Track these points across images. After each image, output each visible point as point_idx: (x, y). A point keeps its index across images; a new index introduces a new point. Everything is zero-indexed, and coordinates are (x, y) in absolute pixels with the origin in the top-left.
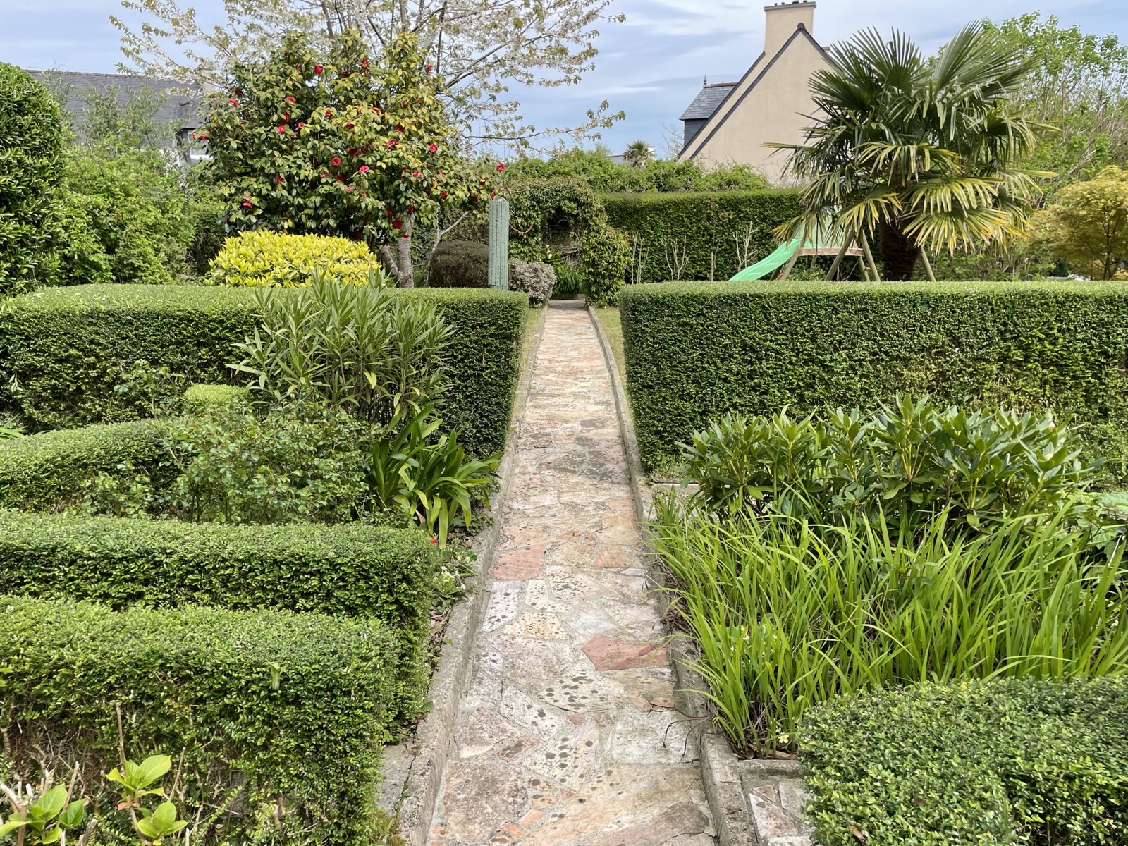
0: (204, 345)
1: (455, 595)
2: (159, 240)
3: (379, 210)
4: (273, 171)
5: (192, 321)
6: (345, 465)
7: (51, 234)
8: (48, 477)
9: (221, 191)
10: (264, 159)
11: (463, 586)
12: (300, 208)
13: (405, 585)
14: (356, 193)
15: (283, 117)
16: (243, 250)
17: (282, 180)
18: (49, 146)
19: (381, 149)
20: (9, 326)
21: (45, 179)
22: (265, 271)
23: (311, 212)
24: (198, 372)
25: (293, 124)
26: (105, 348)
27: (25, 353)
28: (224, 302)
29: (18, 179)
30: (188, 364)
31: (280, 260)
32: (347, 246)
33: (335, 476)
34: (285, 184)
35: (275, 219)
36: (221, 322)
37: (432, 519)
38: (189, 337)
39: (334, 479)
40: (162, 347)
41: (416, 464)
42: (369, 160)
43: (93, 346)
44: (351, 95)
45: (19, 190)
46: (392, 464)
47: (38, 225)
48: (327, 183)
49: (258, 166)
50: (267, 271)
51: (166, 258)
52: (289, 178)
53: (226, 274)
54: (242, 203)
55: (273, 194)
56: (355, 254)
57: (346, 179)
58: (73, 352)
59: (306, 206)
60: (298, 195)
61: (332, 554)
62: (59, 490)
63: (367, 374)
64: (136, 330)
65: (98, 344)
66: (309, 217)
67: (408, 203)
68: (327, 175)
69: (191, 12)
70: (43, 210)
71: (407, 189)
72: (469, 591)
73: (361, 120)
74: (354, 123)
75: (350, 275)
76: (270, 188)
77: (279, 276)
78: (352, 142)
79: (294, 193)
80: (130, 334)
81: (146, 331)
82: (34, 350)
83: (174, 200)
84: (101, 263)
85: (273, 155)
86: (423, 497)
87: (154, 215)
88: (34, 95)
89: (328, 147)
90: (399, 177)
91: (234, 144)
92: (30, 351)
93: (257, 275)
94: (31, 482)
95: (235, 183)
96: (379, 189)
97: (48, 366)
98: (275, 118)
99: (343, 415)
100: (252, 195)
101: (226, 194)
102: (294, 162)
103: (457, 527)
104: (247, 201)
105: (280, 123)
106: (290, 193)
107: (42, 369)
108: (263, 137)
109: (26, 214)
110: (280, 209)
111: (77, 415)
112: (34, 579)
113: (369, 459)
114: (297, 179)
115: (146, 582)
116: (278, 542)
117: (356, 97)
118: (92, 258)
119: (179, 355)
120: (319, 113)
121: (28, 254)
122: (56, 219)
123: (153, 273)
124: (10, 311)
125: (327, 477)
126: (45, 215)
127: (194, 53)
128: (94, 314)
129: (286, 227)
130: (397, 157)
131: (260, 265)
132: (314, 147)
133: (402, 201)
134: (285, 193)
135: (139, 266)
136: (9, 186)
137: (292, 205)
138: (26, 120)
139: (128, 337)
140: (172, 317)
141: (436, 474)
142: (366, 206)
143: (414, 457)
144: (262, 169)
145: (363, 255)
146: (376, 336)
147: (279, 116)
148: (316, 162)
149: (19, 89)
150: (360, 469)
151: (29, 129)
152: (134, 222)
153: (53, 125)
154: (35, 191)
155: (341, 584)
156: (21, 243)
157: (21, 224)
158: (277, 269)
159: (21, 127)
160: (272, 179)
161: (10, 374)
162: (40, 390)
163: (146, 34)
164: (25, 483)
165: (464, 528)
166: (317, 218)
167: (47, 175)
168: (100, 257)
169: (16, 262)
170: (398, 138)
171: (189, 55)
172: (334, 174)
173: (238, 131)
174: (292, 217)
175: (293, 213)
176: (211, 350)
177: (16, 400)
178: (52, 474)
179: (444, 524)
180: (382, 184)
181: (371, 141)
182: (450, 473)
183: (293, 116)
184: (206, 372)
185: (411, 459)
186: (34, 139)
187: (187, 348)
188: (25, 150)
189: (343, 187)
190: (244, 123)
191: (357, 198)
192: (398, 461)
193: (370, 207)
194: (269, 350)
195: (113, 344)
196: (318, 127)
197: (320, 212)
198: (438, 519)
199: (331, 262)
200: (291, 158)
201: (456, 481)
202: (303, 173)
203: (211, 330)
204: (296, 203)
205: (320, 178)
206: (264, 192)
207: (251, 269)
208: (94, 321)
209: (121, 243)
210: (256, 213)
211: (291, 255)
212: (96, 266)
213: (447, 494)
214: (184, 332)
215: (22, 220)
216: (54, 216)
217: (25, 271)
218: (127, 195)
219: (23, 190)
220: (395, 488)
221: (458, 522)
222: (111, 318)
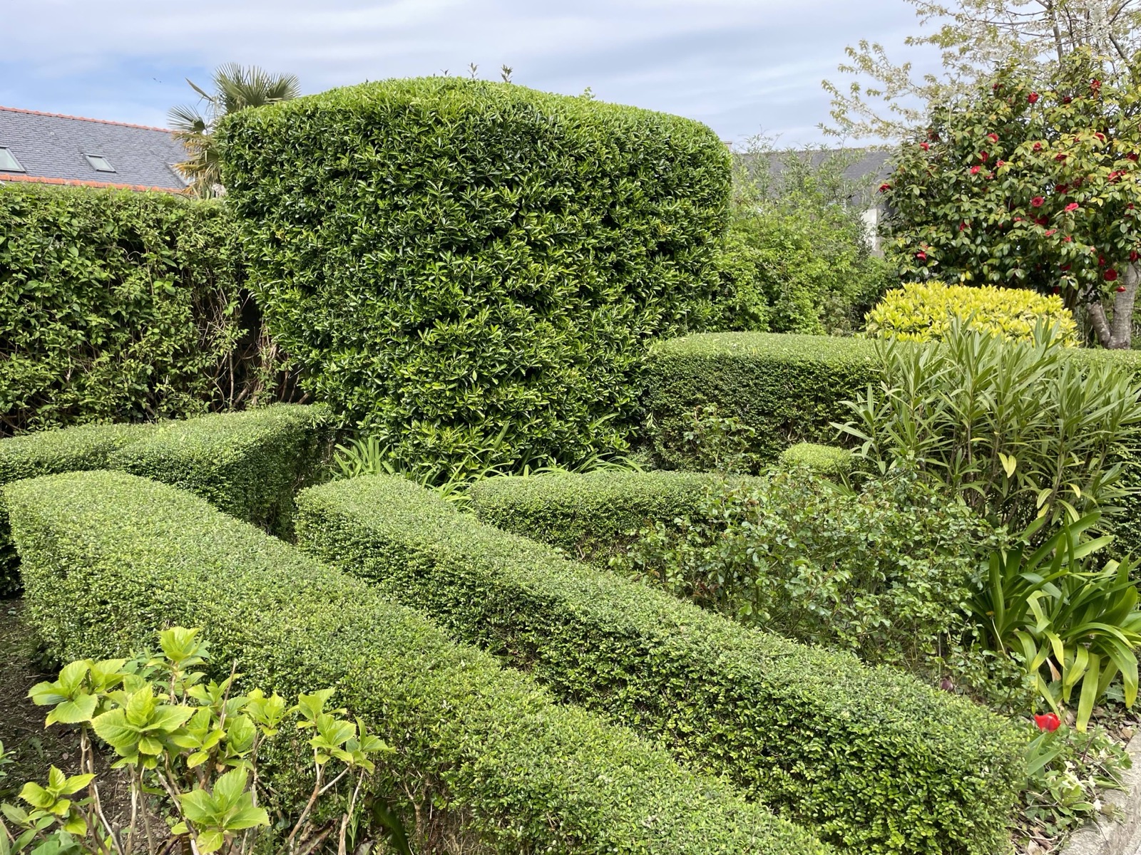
0: (822, 400)
1: (1080, 814)
2: (821, 293)
3: (1085, 256)
4: (957, 217)
5: (813, 373)
6: (944, 574)
7: (707, 282)
8: (608, 518)
9: (896, 242)
10: (950, 205)
11: (1097, 805)
12: (983, 258)
13: (952, 805)
14: (1056, 237)
15: (980, 156)
16: (902, 302)
17: (965, 226)
18: (717, 197)
19: (1100, 181)
20: (653, 366)
21: (708, 229)
22: (922, 327)
23: (995, 262)
24: (813, 429)
25: (991, 164)
26: (727, 394)
27: (662, 393)
28: (850, 355)
29: (683, 229)
30: (803, 419)
31: (942, 314)
32: (1032, 300)
33: (923, 586)
34: (969, 231)
35: (951, 271)
36: (843, 376)
37: (1071, 680)
38: (807, 391)
39: (920, 590)
40: (779, 398)
41: (1055, 592)
42: (1080, 197)
43: (717, 392)
44: (1071, 123)
45: (682, 239)
46: (1018, 588)
47: (696, 273)
48: (1021, 227)
49: (940, 213)
50: (926, 326)
51: (824, 312)
52: (976, 224)
53: (879, 329)
54: (916, 254)
55: (953, 243)
56: (1041, 308)
57: (1046, 221)
58: (699, 396)
59: (991, 255)
60: (983, 243)
61: (846, 714)
62: (617, 533)
63: (1002, 457)
64: (757, 378)
65: (721, 390)
66: (993, 268)
67: (1129, 247)
68: (1022, 218)
69: (907, 67)
70: (702, 259)
71: (1130, 230)
72: (1108, 816)
73: (1076, 149)
74: (1066, 153)
75: (1028, 334)
76: (951, 236)
77: (937, 332)
78: (1062, 177)
79: (979, 241)
80: (751, 383)
81: (765, 380)
82: (668, 391)
83: (844, 253)
84: (760, 314)
85: (959, 200)
86: (1057, 644)
87: (820, 267)
88: (709, 147)
89: (1029, 185)
90: (1121, 215)
91: (917, 192)
92: (666, 392)
93: (912, 330)
94: (591, 519)
95: (913, 234)
96: (1091, 232)
97: (677, 406)
98: (969, 159)
99: (961, 506)
100: (929, 245)
101: (901, 246)
102: (985, 206)
103: (1112, 701)
104: (922, 252)
105: (976, 162)
106: (973, 242)
107: (673, 410)
108: (953, 181)
109: (686, 262)
110: (960, 260)
111: (698, 458)
112: (536, 629)
113: (985, 573)
114: (985, 225)
115: (631, 669)
116: (782, 670)
117: (1077, 125)
118: (753, 310)
119: (795, 409)
120: (1024, 149)
121: (683, 301)
122: (713, 267)
123: (807, 325)
124: (655, 352)
125: (912, 585)
126: (703, 264)
127: (898, 106)
128: (721, 360)
129: (963, 279)
130: (1121, 191)
131: (918, 319)
132: (1011, 187)
133: (1120, 245)
134: (967, 241)
135: (795, 319)
136: (674, 235)
137: (975, 255)
138: (697, 173)
139: (748, 385)
140: (793, 368)
141: (1089, 615)
142: (1068, 253)
143: (1056, 582)
144: (945, 215)
145: (1052, 310)
146: (1023, 407)
147: (975, 156)
148: (1011, 205)
149: (695, 142)
150: (968, 583)
151: (700, 181)
152: (798, 275)
153: (724, 177)
154: (699, 241)
155: (854, 763)
156: (677, 289)
157: (680, 272)
158: (936, 325)
159: (691, 179)
160: (954, 227)
161: (648, 411)
162: (669, 430)
163: (854, 94)
164: (585, 520)
165: (1121, 706)
166: (1002, 268)
167: (711, 225)
168: (761, 309)
169: (671, 308)
170: (1127, 168)
171: (893, 109)
172: (1032, 217)
173: (925, 176)
174: (972, 269)
175: (974, 264)
176: (828, 406)
177: (650, 437)
178: (612, 515)
179: (1090, 691)
180: (1095, 225)
181: (1087, 173)
182: (1114, 619)
183: (992, 154)
184: (821, 431)
185: (1050, 586)
186: (703, 190)
187: (804, 402)
188: (694, 201)
189: (1039, 230)
190: (932, 168)
191: (1055, 243)
192: (1029, 583)
193: (1073, 254)
194: (882, 412)
195: (734, 391)
196: (1021, 164)
197: (1007, 261)
198: (1081, 681)
199: (1006, 318)
200: (981, 202)
201: (1120, 635)
202: (992, 217)
203: (831, 385)
204: (979, 252)
205: (1013, 222)
206: (943, 241)
207: (907, 323)
208: (721, 366)
209: (783, 295)
210: (931, 265)
211: (956, 309)
212: (755, 317)
213: (1102, 650)
214: (803, 385)
215: (682, 268)
216: (712, 265)
217: (678, 316)
218: (798, 248)
219: (686, 240)
220: (1021, 621)
221: (1114, 694)
222: (735, 365)
